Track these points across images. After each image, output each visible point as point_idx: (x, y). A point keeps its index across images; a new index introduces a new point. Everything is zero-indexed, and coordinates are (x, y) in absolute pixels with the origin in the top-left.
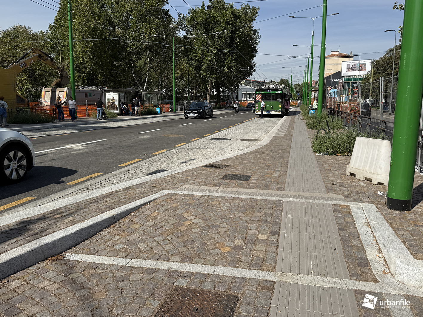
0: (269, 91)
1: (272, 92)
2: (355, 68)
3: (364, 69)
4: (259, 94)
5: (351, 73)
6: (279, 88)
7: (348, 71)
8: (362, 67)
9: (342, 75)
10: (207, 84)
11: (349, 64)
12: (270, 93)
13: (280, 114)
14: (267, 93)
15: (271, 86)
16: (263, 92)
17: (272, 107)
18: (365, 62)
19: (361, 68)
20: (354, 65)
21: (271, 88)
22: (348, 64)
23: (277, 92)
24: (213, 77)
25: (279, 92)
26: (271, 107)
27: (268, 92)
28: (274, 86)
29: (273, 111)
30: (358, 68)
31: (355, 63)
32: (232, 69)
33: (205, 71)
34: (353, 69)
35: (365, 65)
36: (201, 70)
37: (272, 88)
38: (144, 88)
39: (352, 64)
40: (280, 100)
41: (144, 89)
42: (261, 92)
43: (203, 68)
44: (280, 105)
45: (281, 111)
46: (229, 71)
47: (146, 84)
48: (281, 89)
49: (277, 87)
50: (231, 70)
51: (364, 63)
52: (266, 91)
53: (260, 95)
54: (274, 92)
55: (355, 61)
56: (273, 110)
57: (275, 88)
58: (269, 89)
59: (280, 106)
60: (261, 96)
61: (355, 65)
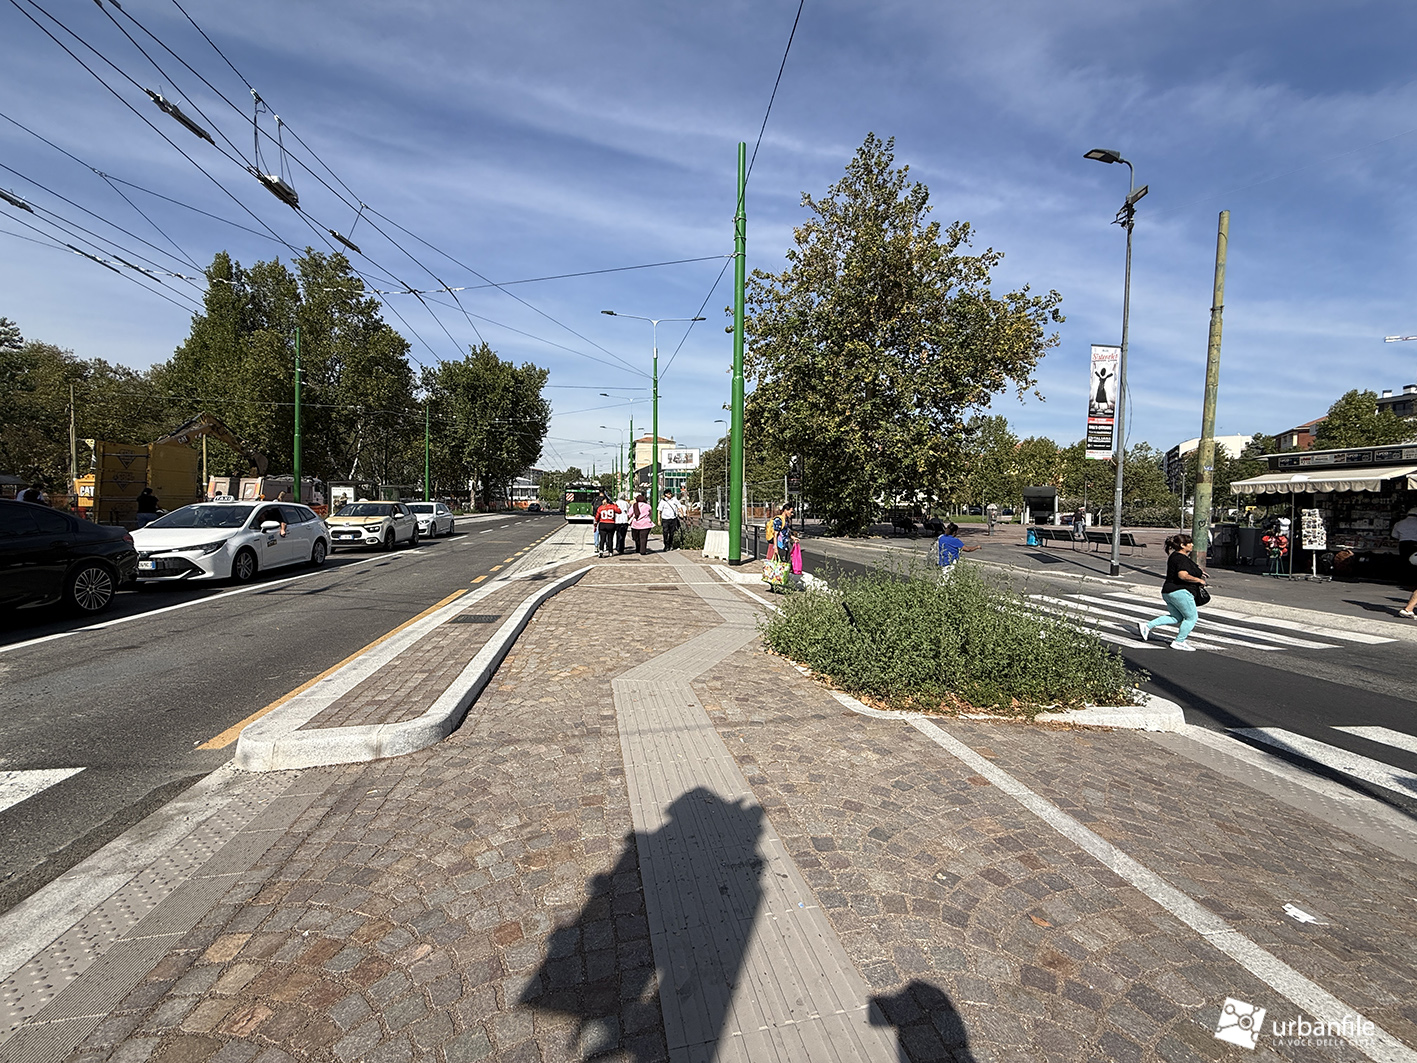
2: (678, 458)
3: (691, 461)
5: (674, 466)
7: (671, 462)
8: (688, 460)
9: (663, 468)
11: (671, 452)
18: (692, 453)
20: (677, 455)
30: (683, 459)
31: (679, 452)
34: (676, 460)
35: (692, 456)
39: (674, 454)
61: (679, 455)
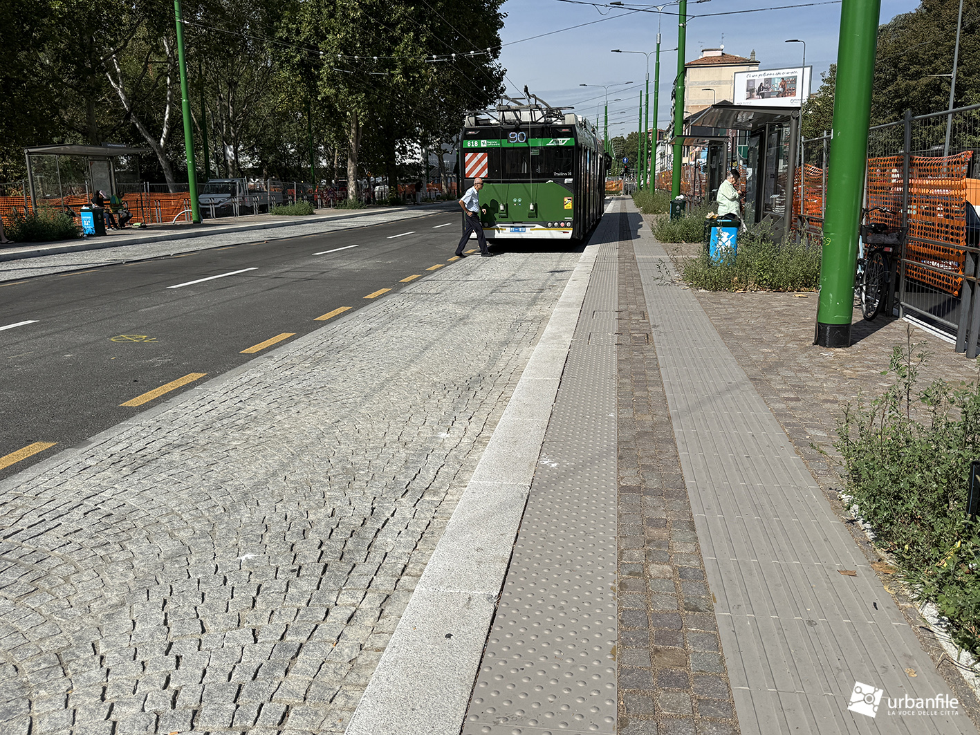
0: (517, 135)
1: (530, 140)
2: (767, 89)
4: (476, 150)
6: (559, 123)
7: (750, 97)
10: (344, 124)
11: (753, 78)
12: (522, 144)
13: (568, 236)
14: (512, 144)
15: (525, 116)
16: (494, 143)
17: (536, 206)
18: (793, 75)
19: (784, 89)
20: (765, 82)
21: (527, 123)
22: (749, 78)
23: (551, 143)
24: (358, 103)
25: (562, 142)
26: (531, 207)
27: (516, 140)
28: (538, 114)
29: (538, 226)
30: (776, 90)
31: (769, 77)
32: (419, 73)
33: (332, 80)
34: (763, 92)
35: (794, 80)
36: (318, 78)
37: (532, 122)
38: (159, 142)
39: (759, 79)
40: (568, 177)
41: (162, 144)
42: (484, 143)
43: (324, 72)
44: (566, 200)
45: (573, 226)
46: (408, 80)
47: (165, 131)
48: (572, 127)
49: (554, 119)
50: (414, 77)
51: (790, 75)
52: (506, 137)
53: (480, 155)
54: (539, 142)
55: (767, 72)
56: (539, 219)
57: (546, 122)
58: (518, 126)
59: (569, 205)
60: (486, 160)
61: (768, 81)
